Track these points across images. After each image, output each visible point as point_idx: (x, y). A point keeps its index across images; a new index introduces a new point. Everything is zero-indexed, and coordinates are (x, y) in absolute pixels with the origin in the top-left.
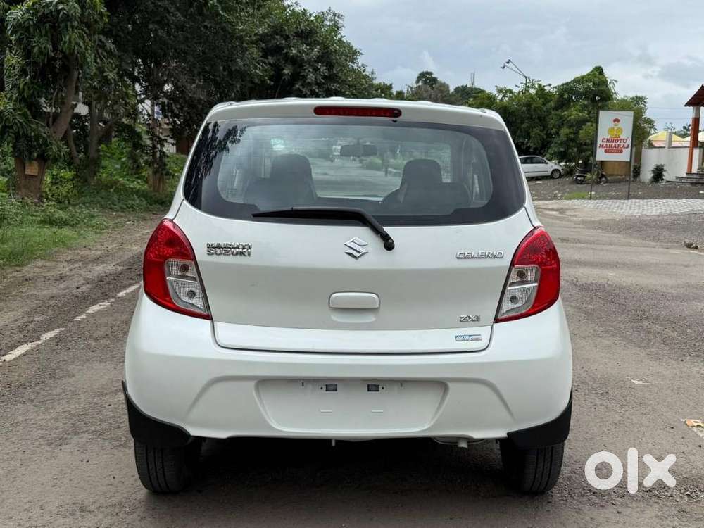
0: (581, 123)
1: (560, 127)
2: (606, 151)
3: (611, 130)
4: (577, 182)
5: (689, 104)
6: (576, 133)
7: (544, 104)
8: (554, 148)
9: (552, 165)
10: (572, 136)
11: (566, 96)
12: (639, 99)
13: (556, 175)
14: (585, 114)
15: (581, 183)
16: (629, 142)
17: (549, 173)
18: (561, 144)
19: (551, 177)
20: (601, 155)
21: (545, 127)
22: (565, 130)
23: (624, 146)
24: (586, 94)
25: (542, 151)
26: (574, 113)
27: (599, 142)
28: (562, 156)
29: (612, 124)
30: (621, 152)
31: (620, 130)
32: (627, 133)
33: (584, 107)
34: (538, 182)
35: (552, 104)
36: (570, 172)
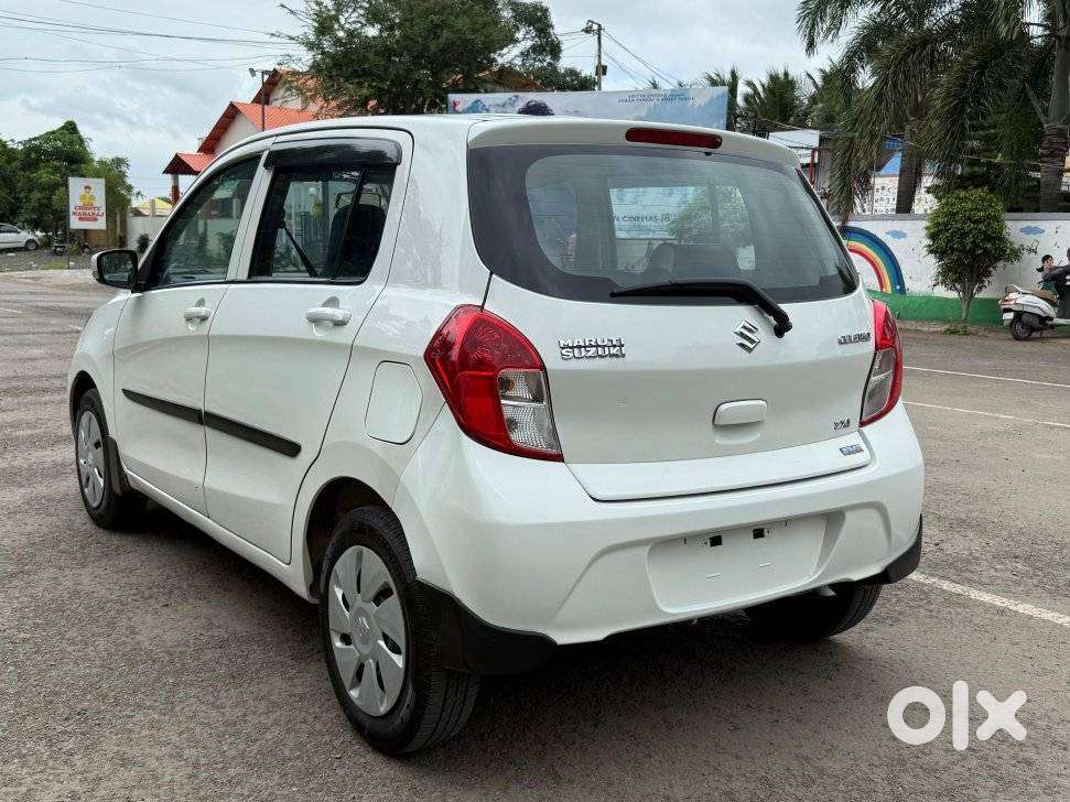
0: (54, 187)
1: (31, 190)
2: (80, 219)
3: (83, 198)
4: (55, 253)
5: (166, 172)
6: (50, 198)
7: (8, 163)
8: (24, 215)
9: (24, 236)
10: (45, 201)
11: (33, 156)
12: (119, 162)
13: (31, 247)
14: (57, 178)
15: (61, 254)
16: (103, 210)
17: (22, 244)
18: (33, 210)
19: (25, 249)
20: (75, 223)
21: (12, 189)
22: (36, 195)
23: (98, 215)
24: (57, 154)
25: (11, 219)
26: (44, 175)
27: (72, 210)
28: (35, 225)
29: (83, 191)
30: (96, 219)
31: (92, 197)
32: (100, 200)
33: (57, 169)
34: (10, 254)
35: (17, 164)
36: (47, 244)
